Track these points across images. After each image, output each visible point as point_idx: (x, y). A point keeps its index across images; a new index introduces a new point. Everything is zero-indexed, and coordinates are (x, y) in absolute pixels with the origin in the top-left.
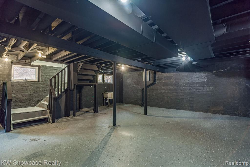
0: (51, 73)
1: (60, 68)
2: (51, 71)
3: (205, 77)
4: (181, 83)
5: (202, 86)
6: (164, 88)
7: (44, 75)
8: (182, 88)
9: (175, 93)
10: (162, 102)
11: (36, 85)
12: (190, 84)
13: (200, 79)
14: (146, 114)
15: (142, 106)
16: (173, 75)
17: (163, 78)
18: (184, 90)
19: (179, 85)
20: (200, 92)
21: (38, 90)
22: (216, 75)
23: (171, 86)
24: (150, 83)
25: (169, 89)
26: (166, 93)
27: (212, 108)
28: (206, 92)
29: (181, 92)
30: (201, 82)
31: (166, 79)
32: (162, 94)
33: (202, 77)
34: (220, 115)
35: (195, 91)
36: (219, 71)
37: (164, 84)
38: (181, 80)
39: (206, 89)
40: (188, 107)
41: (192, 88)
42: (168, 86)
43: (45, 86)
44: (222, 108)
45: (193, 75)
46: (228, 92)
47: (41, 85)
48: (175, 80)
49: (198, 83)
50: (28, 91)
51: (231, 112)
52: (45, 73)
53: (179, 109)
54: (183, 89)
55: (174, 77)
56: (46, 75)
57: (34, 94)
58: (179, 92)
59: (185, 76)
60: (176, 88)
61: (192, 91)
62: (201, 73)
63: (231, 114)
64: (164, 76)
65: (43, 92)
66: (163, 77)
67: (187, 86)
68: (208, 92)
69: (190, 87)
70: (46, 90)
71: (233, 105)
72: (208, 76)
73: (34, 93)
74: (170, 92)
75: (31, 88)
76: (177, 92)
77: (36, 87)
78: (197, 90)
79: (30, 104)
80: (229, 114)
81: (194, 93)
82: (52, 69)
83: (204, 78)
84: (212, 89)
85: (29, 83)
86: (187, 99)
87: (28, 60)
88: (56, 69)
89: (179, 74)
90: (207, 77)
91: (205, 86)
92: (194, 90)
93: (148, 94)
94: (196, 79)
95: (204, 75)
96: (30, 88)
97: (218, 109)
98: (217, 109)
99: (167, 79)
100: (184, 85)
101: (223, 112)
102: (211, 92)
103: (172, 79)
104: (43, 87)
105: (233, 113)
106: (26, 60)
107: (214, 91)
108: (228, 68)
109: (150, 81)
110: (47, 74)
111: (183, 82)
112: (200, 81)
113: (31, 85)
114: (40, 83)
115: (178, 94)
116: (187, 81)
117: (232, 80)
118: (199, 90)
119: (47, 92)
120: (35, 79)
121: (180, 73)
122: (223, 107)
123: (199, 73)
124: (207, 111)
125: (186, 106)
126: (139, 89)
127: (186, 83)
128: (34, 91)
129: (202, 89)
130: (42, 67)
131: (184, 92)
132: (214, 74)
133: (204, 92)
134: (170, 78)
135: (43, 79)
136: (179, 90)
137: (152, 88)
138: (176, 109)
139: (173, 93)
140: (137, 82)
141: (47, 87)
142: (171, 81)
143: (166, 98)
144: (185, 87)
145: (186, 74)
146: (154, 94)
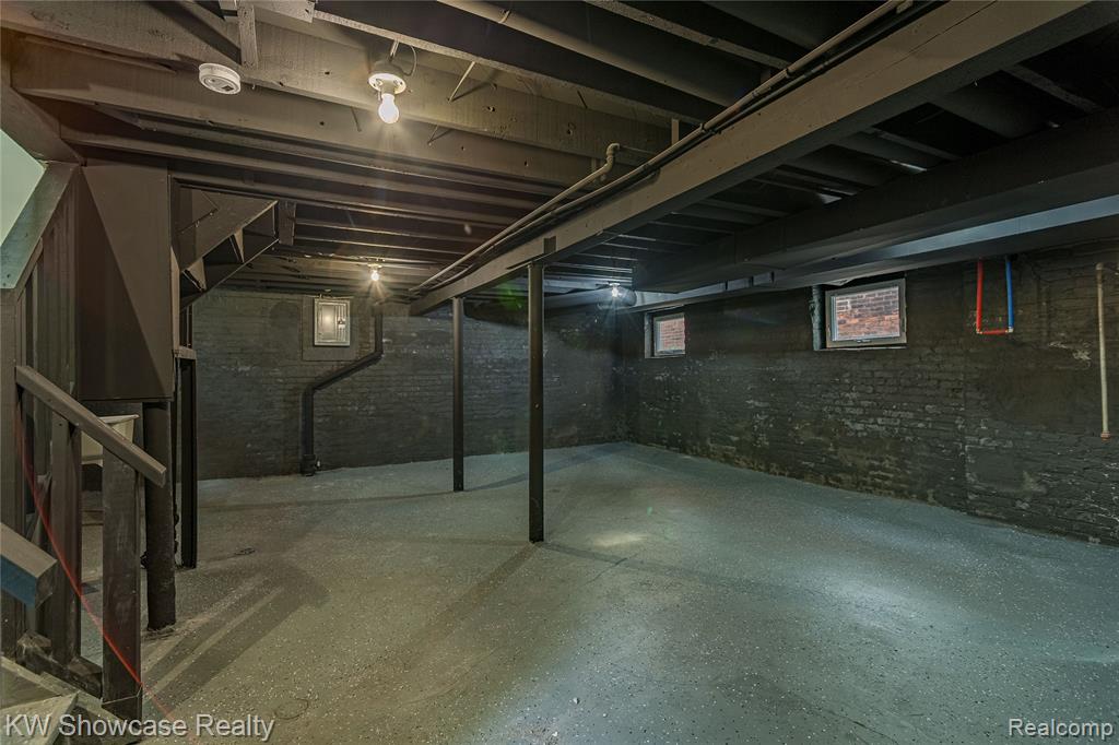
4: (481, 362)
6: (420, 378)
8: (482, 376)
12: (508, 366)
17: (414, 338)
18: (488, 387)
19: (473, 368)
22: (565, 341)
23: (447, 369)
24: (356, 354)
25: (439, 383)
26: (427, 399)
27: (557, 433)
29: (480, 392)
31: (425, 344)
32: (408, 404)
37: (419, 363)
38: (479, 349)
40: (501, 441)
42: (434, 369)
44: (574, 430)
45: (515, 337)
49: (525, 362)
54: (484, 381)
59: (492, 336)
61: (513, 387)
64: (418, 330)
66: (414, 335)
67: (498, 370)
68: (549, 389)
69: (505, 374)
72: (550, 342)
81: (516, 393)
84: (556, 379)
89: (475, 330)
90: (547, 346)
92: (519, 384)
93: (336, 409)
94: (521, 348)
98: (566, 434)
99: (432, 344)
100: (490, 367)
102: (554, 389)
103: (448, 343)
107: (560, 386)
108: (586, 326)
109: (352, 348)
111: (485, 356)
116: (499, 354)
121: (476, 324)
122: (578, 427)
125: (494, 438)
126: (280, 387)
127: (496, 361)
131: (487, 392)
132: (561, 337)
134: (444, 338)
136: (473, 387)
137: (358, 379)
140: (267, 349)
142: (445, 353)
143: (425, 418)
144: (492, 376)
145: (496, 333)
146: (372, 408)
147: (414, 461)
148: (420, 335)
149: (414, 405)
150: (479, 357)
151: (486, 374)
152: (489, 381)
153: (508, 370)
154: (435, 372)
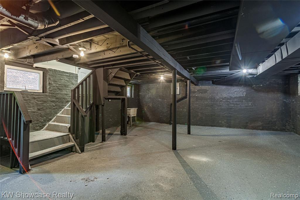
0: (63, 81)
1: (74, 73)
2: (62, 77)
3: (244, 91)
4: (218, 98)
5: (241, 101)
6: (198, 102)
7: (53, 83)
8: (218, 102)
9: (210, 109)
10: (195, 119)
11: (42, 98)
12: (228, 99)
13: (238, 94)
14: (189, 133)
15: (170, 124)
16: (208, 89)
17: (197, 92)
19: (215, 100)
20: (239, 107)
21: (45, 106)
22: (255, 90)
23: (206, 100)
24: (180, 97)
25: (204, 104)
26: (200, 109)
27: (250, 124)
28: (244, 107)
29: (217, 107)
30: (240, 97)
31: (199, 93)
32: (195, 110)
33: (240, 92)
34: (259, 130)
35: (233, 107)
36: (258, 86)
37: (197, 98)
38: (217, 94)
39: (244, 104)
40: (225, 124)
41: (230, 103)
42: (202, 100)
43: (54, 99)
44: (260, 123)
45: (231, 89)
46: (266, 107)
47: (49, 99)
48: (211, 94)
49: (235, 98)
50: (30, 107)
51: (269, 127)
52: (55, 80)
53: (215, 126)
54: (219, 104)
55: (210, 90)
56: (56, 84)
57: (40, 112)
58: (215, 107)
59: (222, 90)
60: (211, 102)
61: (230, 106)
62: (240, 88)
63: (269, 129)
64: (198, 89)
65: (51, 108)
66: (196, 91)
67: (224, 101)
68: (246, 108)
69: (227, 102)
70: (56, 106)
71: (271, 120)
72: (247, 90)
73: (39, 110)
74: (205, 107)
75: (35, 103)
76: (213, 107)
77: (42, 101)
78: (235, 106)
79: (34, 127)
80: (267, 130)
81: (232, 108)
82: (64, 75)
83: (242, 92)
84: (250, 104)
85: (32, 95)
86: (224, 115)
87: (30, 60)
88: (68, 75)
89: (216, 88)
90: (246, 92)
91: (244, 101)
92: (232, 105)
93: (177, 110)
94: (234, 93)
95: (243, 89)
96: (33, 102)
97: (257, 125)
98: (255, 125)
99: (202, 93)
100: (221, 99)
101: (261, 128)
102: (249, 108)
103: (207, 93)
104: (52, 101)
105: (271, 128)
106: (27, 60)
107: (253, 106)
108: (267, 83)
109: (181, 95)
110: (56, 82)
111: (219, 96)
112: (238, 96)
113: (35, 98)
114: (48, 95)
115: (214, 109)
116: (225, 95)
117: (271, 95)
118: (237, 105)
119: (57, 108)
120: (38, 89)
121: (216, 86)
122: (262, 123)
123: (237, 88)
124: (245, 127)
125: (223, 122)
126: (166, 104)
127: (223, 97)
128: (39, 107)
129: (241, 104)
130: (50, 71)
131: (220, 107)
132: (253, 88)
133: (243, 107)
134: (205, 91)
135: (52, 90)
136: (215, 106)
137: (182, 102)
138: (212, 126)
139: (209, 109)
140: (164, 96)
141: (57, 101)
142: (206, 95)
143: (199, 114)
144: (222, 102)
145: (223, 88)
146: (185, 110)
147: (196, 125)
148: (198, 91)
149: (196, 110)
150: (217, 96)
151: (220, 102)
152: (221, 104)
153: (228, 101)
154: (203, 101)
